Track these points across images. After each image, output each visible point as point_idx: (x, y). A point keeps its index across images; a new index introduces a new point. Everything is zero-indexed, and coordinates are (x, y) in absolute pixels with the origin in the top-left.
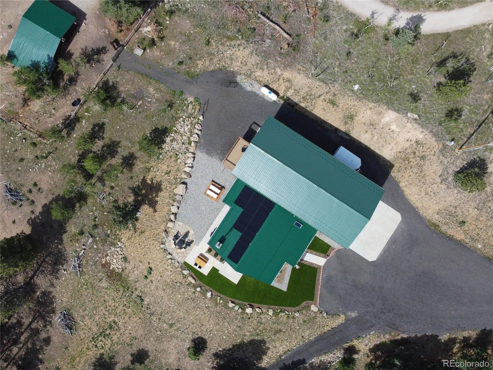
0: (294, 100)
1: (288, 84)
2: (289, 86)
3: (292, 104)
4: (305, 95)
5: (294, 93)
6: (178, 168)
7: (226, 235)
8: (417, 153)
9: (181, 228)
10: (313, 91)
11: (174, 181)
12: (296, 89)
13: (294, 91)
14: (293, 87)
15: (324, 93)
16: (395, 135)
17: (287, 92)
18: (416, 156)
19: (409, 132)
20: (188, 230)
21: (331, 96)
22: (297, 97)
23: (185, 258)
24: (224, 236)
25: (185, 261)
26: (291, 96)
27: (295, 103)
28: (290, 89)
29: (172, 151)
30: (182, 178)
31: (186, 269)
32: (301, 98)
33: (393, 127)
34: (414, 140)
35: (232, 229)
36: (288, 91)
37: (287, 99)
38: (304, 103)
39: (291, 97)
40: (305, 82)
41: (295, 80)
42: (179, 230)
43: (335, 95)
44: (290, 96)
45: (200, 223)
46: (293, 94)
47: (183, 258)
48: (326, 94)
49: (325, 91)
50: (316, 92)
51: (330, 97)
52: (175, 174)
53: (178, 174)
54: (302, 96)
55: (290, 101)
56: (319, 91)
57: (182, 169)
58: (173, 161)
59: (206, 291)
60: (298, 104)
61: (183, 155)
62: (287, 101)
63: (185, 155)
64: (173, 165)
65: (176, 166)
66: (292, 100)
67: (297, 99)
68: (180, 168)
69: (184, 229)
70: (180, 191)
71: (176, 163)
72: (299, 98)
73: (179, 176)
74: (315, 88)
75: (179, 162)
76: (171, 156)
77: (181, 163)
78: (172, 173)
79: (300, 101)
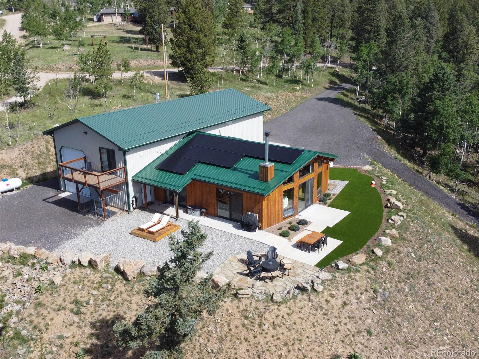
0: (36, 174)
1: (5, 171)
3: (41, 179)
4: (36, 161)
5: (25, 170)
6: (75, 283)
7: (248, 173)
9: (232, 269)
10: (35, 152)
11: (105, 285)
12: (19, 165)
13: (22, 169)
14: (14, 167)
15: (46, 145)
20: (236, 261)
22: (33, 170)
25: (313, 265)
26: (27, 174)
27: (41, 174)
28: (16, 171)
29: (24, 304)
30: (105, 271)
31: (334, 265)
32: (39, 167)
35: (235, 169)
37: (29, 181)
38: (47, 167)
39: (29, 176)
40: (17, 153)
41: (6, 160)
42: (235, 272)
44: (26, 176)
47: (306, 267)
48: (49, 144)
49: (44, 143)
50: (40, 150)
52: (87, 288)
53: (89, 281)
54: (36, 165)
55: (35, 179)
56: (39, 147)
57: (82, 273)
58: (50, 298)
59: (379, 244)
60: (46, 173)
61: (46, 271)
62: (34, 181)
63: (49, 267)
64: (64, 295)
65: (67, 287)
66: (36, 176)
67: (36, 171)
68: (78, 277)
69: (233, 266)
70: (135, 265)
71: (60, 289)
72: (37, 168)
73: (95, 277)
74: (33, 149)
75: (61, 279)
76: (36, 305)
77: (65, 276)
78: (81, 297)
79: (41, 169)
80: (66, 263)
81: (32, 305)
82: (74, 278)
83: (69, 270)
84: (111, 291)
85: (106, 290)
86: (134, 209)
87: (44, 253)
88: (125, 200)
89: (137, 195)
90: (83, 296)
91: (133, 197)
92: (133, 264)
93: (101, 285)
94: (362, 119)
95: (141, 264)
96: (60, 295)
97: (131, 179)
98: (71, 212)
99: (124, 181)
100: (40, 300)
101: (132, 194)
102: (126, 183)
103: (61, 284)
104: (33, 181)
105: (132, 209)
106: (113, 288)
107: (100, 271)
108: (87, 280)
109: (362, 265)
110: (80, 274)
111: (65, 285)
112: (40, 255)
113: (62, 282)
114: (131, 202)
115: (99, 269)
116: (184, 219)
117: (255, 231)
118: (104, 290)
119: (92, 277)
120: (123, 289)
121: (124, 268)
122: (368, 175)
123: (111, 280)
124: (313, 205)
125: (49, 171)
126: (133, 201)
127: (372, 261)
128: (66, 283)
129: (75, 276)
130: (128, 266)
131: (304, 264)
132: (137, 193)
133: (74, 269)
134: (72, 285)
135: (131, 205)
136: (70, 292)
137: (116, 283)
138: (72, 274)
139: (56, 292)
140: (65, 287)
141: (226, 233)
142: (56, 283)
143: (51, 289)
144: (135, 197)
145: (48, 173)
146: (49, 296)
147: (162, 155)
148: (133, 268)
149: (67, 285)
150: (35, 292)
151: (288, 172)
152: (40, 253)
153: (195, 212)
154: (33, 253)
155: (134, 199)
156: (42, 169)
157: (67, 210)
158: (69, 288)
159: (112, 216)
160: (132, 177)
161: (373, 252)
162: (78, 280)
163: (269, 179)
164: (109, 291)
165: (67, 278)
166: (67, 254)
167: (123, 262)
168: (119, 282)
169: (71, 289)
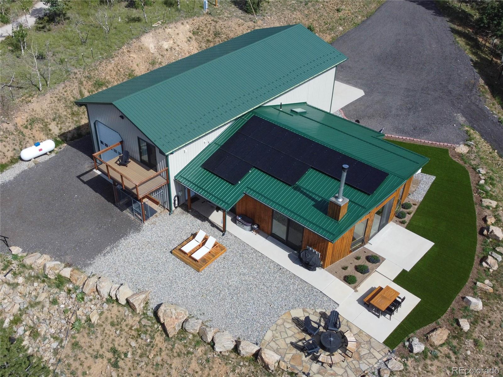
0: (70, 129)
1: (37, 126)
2: (42, 126)
3: (75, 135)
4: (69, 111)
5: (58, 124)
6: (112, 324)
7: (313, 199)
8: (210, 38)
9: (285, 335)
10: (68, 98)
11: (143, 336)
12: (52, 117)
13: (55, 122)
14: (46, 120)
15: (80, 87)
16: (177, 48)
17: (51, 132)
18: (213, 40)
19: (178, 34)
20: (290, 321)
21: (88, 82)
22: (67, 124)
23: (372, 340)
24: (313, 203)
25: (382, 341)
26: (60, 129)
27: (75, 129)
28: (48, 126)
29: (62, 341)
30: (144, 314)
31: (407, 344)
32: (72, 119)
33: (166, 45)
34: (191, 35)
35: (298, 189)
36: (50, 130)
37: (63, 138)
38: (81, 118)
39: (63, 131)
40: (48, 101)
41: (37, 112)
42: (288, 341)
43: (89, 78)
44: (59, 131)
45: (274, 289)
46: (59, 126)
47: (373, 344)
48: (83, 85)
49: (77, 84)
50: (73, 95)
51: (90, 83)
52: (124, 334)
53: (127, 325)
54: (69, 116)
55: (69, 136)
56: (72, 91)
57: (119, 311)
58: (88, 340)
59: (466, 309)
60: (80, 126)
61: (83, 302)
62: (68, 139)
63: (85, 298)
64: (101, 338)
65: (104, 328)
66: (69, 132)
67: (70, 124)
68: (116, 317)
69: (286, 329)
70: (176, 318)
71: (97, 330)
72: (71, 120)
73: (133, 321)
74: (65, 94)
75: (98, 317)
76: (73, 344)
77: (102, 313)
78: (119, 345)
79: (75, 122)
80: (102, 295)
81: (70, 344)
82: (111, 317)
83: (106, 306)
84: (150, 345)
85: (145, 343)
86: (176, 208)
87: (80, 278)
88: (166, 198)
89: (180, 194)
90: (120, 344)
91: (175, 197)
92: (174, 317)
93: (139, 335)
94: (461, 42)
95: (183, 317)
96: (97, 337)
97: (173, 178)
98: (107, 202)
99: (166, 183)
100: (77, 340)
101: (174, 193)
102: (168, 185)
103: (98, 323)
104: (67, 137)
105: (173, 208)
106: (152, 342)
107: (139, 314)
108: (125, 323)
109: (441, 345)
110: (118, 314)
111: (102, 326)
112: (76, 281)
113: (99, 321)
114: (173, 201)
115: (138, 312)
116: (231, 235)
117: (315, 270)
118: (143, 343)
119: (130, 321)
120: (164, 345)
121: (164, 320)
122: (461, 162)
123: (149, 329)
124: (388, 225)
125: (84, 124)
126: (175, 201)
127: (454, 337)
128: (103, 322)
129: (113, 316)
130: (169, 319)
131: (371, 338)
132: (180, 191)
133: (111, 305)
134: (109, 327)
135: (173, 205)
136: (107, 336)
137: (155, 336)
138: (109, 311)
139: (94, 333)
140: (102, 329)
141: (280, 268)
142: (93, 321)
143: (87, 327)
144: (178, 196)
145: (83, 125)
146: (86, 335)
147: (210, 145)
148: (174, 322)
149: (104, 326)
150: (71, 328)
151: (365, 208)
152: (76, 279)
153: (245, 227)
154: (68, 276)
155: (176, 198)
156: (77, 122)
157: (103, 198)
158: (106, 331)
159: (152, 215)
160: (175, 177)
161: (458, 324)
162: (115, 320)
163: (340, 218)
164: (148, 345)
165: (103, 316)
166: (103, 284)
167: (163, 311)
168: (158, 333)
169: (108, 332)
